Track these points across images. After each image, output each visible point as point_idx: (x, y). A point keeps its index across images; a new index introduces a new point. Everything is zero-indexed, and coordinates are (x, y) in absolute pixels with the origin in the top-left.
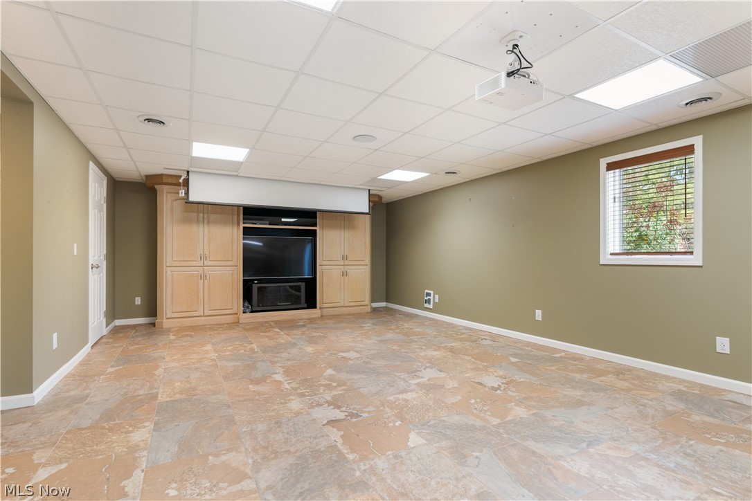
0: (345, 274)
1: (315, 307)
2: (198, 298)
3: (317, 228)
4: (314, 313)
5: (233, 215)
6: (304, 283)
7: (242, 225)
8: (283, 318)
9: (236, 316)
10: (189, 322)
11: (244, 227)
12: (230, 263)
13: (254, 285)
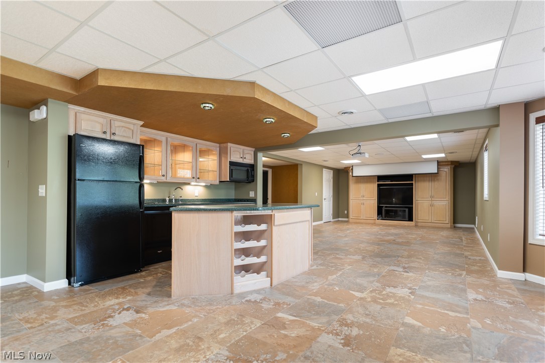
0: (432, 205)
3: (414, 182)
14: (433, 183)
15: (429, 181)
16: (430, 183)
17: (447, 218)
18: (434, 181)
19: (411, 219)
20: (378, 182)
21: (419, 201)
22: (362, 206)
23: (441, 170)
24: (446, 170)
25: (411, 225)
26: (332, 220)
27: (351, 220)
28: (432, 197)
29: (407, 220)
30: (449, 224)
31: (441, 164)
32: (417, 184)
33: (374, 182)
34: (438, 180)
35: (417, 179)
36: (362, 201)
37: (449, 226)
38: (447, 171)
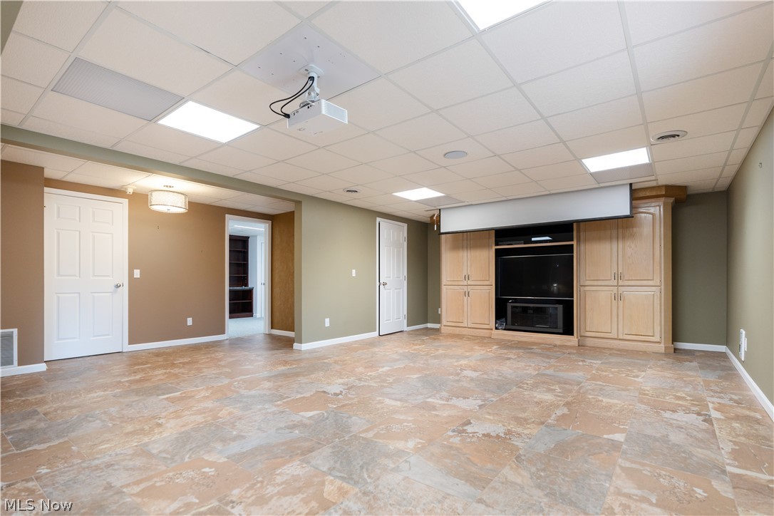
1: (572, 334)
2: (463, 312)
3: (574, 243)
4: (570, 341)
5: (489, 238)
6: (561, 306)
7: (494, 247)
8: (533, 340)
9: (490, 331)
10: (457, 331)
11: (496, 249)
12: (488, 283)
13: (508, 304)
14: (620, 245)
15: (611, 239)
16: (614, 245)
17: (657, 329)
18: (624, 238)
19: (568, 330)
20: (496, 244)
21: (587, 288)
22: (465, 298)
23: (641, 210)
24: (652, 210)
25: (569, 344)
26: (406, 328)
27: (444, 330)
28: (618, 276)
29: (561, 331)
30: (662, 345)
31: (642, 194)
32: (582, 247)
33: (489, 247)
34: (632, 236)
35: (582, 234)
36: (465, 288)
37: (661, 348)
38: (654, 212)
